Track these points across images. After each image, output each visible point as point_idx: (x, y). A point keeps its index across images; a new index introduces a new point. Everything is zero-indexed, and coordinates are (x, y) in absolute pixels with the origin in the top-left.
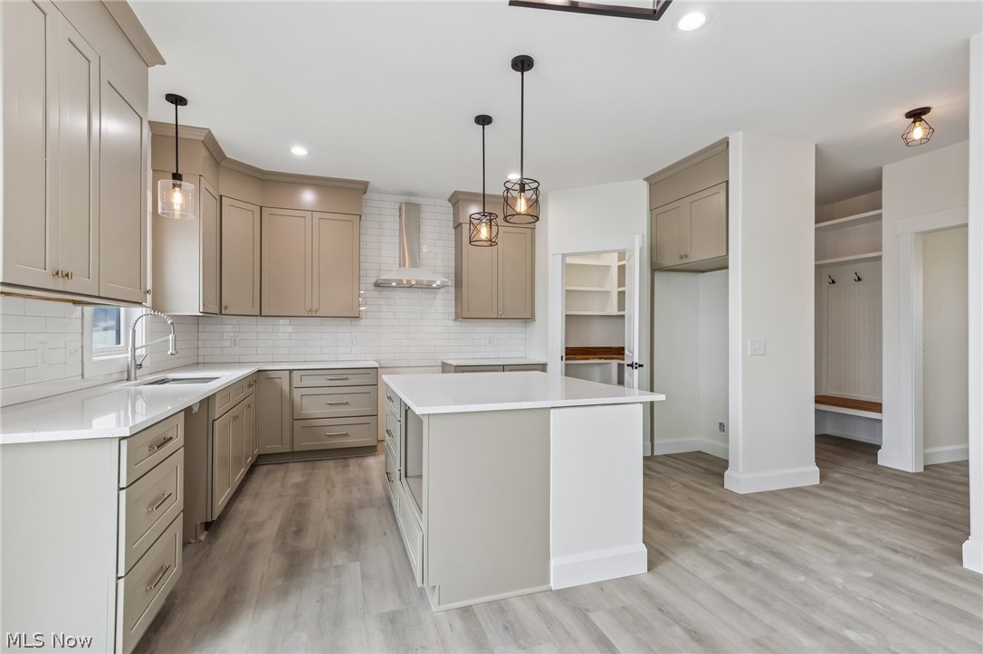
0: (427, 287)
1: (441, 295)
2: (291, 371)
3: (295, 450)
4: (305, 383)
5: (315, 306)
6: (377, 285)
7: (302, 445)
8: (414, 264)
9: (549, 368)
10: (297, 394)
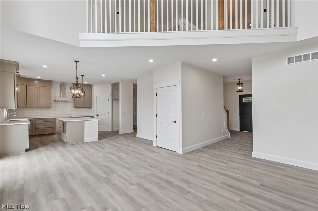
0: (67, 101)
1: (70, 103)
2: (35, 119)
3: (36, 134)
4: (38, 121)
5: (40, 106)
6: (55, 101)
7: (37, 133)
8: (63, 97)
9: (94, 117)
10: (36, 123)
